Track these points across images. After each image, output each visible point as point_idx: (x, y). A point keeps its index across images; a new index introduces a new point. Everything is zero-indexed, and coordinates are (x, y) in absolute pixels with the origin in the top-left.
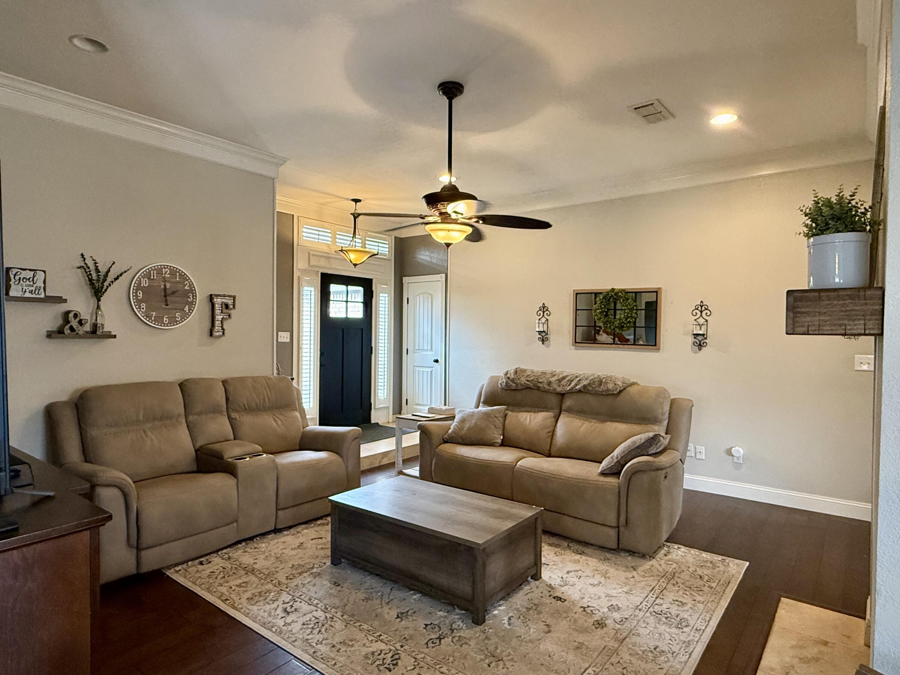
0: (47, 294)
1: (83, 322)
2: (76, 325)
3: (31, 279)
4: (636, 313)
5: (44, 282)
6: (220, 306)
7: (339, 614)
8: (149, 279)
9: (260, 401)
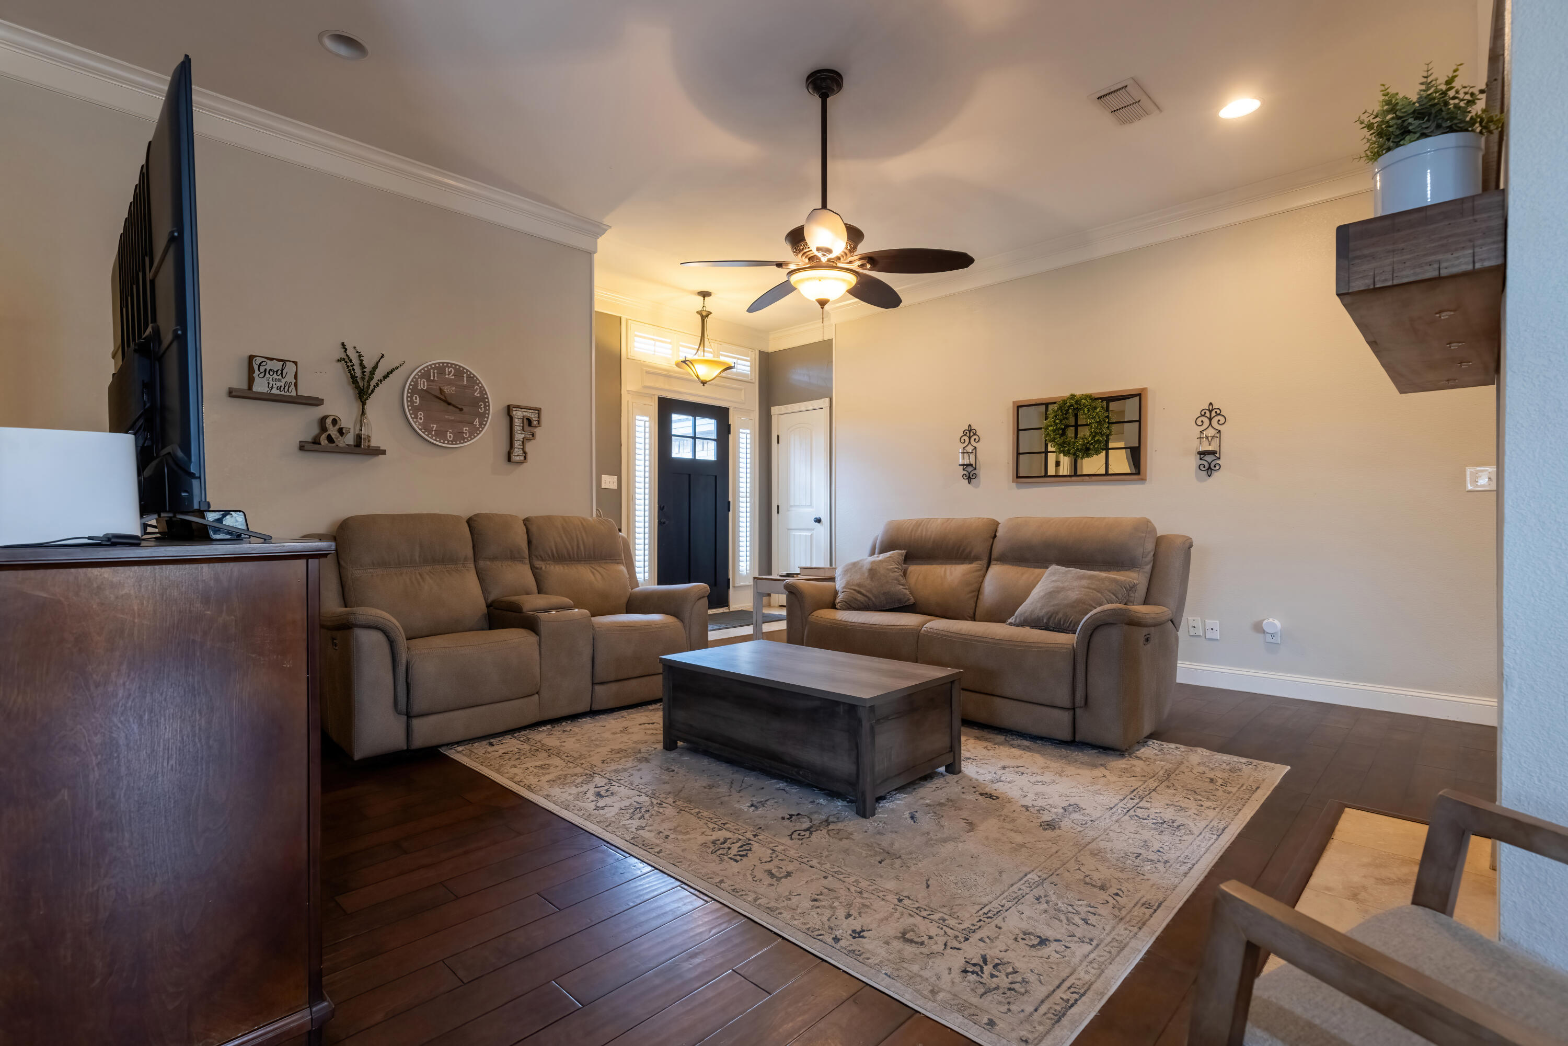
0: (298, 394)
1: (344, 431)
2: (336, 435)
3: (279, 372)
4: (1108, 428)
5: (296, 377)
6: (521, 420)
7: (670, 800)
8: (428, 380)
9: (573, 549)
